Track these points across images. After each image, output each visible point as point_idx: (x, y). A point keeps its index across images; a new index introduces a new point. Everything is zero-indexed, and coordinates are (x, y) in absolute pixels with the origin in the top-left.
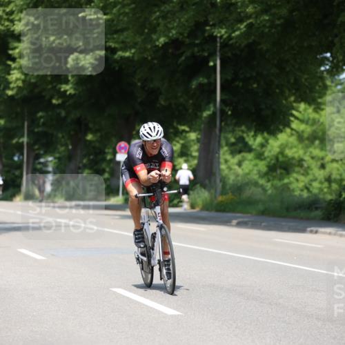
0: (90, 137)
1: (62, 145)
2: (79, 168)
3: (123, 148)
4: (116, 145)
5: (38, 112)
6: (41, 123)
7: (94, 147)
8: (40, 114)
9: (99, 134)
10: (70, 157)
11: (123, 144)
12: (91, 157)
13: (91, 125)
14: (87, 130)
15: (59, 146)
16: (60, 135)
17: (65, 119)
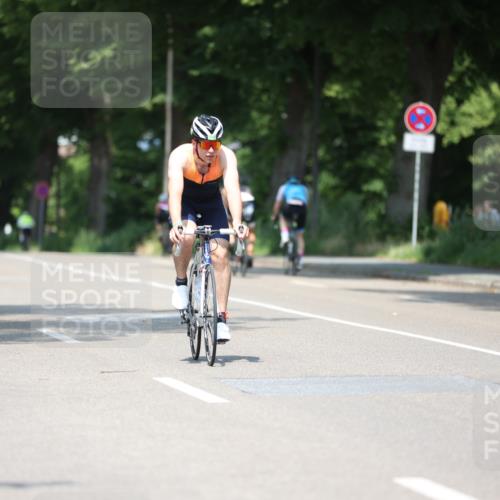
0: (333, 91)
1: (263, 111)
2: (308, 171)
3: (420, 119)
4: (403, 111)
5: (202, 26)
6: (208, 55)
7: (344, 117)
8: (207, 30)
9: (357, 83)
10: (283, 142)
11: (420, 108)
12: (338, 142)
13: (338, 61)
14: (329, 72)
15: (255, 114)
16: (258, 85)
17: (270, 42)
